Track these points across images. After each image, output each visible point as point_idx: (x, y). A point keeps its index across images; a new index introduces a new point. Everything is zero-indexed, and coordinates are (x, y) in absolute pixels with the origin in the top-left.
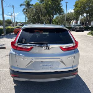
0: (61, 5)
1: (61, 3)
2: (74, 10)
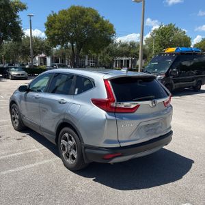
0: (17, 20)
1: (18, 14)
2: (47, 33)
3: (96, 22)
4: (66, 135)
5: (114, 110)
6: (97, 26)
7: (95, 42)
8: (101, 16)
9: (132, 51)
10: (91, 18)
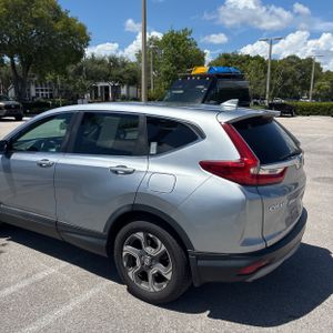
3: (56, 20)
4: (140, 235)
5: (255, 181)
6: (59, 26)
7: (55, 56)
8: (63, 10)
9: (114, 72)
10: (46, 13)
